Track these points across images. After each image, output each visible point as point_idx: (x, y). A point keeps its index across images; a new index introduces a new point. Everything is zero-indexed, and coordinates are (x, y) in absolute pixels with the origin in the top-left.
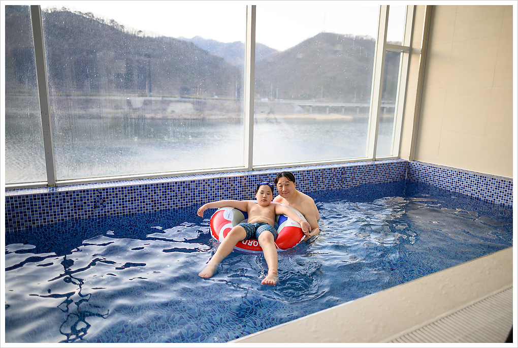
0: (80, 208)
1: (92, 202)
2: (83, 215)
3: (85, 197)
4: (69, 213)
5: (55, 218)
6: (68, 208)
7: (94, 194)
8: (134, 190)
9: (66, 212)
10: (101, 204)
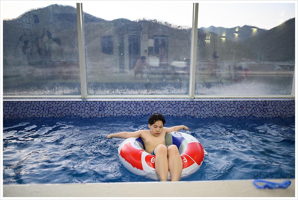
0: (93, 110)
1: (98, 108)
2: (94, 114)
3: (95, 105)
4: (87, 112)
5: (81, 114)
6: (87, 109)
7: (99, 103)
8: (119, 103)
9: (86, 111)
10: (103, 109)
